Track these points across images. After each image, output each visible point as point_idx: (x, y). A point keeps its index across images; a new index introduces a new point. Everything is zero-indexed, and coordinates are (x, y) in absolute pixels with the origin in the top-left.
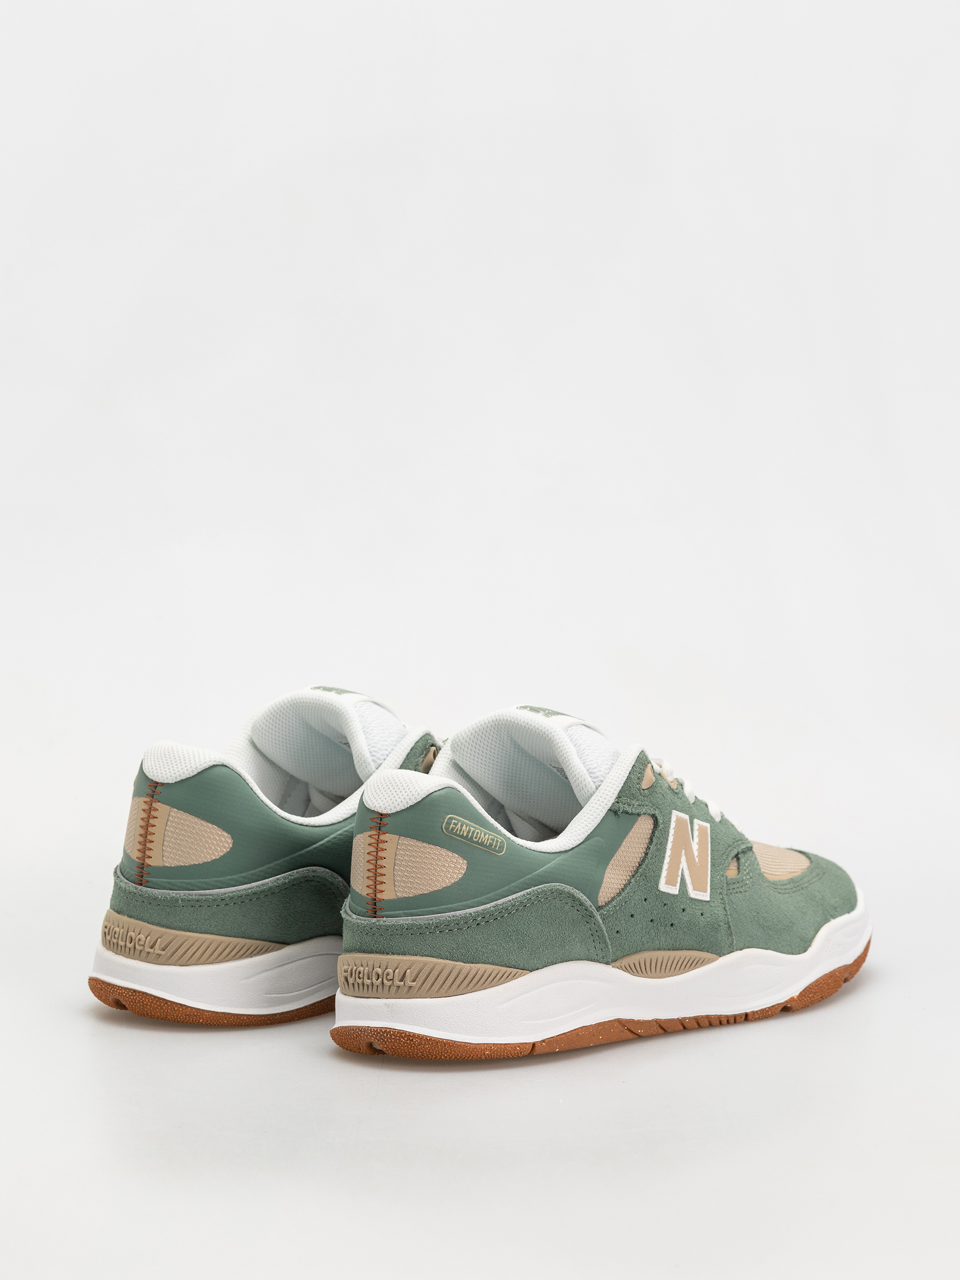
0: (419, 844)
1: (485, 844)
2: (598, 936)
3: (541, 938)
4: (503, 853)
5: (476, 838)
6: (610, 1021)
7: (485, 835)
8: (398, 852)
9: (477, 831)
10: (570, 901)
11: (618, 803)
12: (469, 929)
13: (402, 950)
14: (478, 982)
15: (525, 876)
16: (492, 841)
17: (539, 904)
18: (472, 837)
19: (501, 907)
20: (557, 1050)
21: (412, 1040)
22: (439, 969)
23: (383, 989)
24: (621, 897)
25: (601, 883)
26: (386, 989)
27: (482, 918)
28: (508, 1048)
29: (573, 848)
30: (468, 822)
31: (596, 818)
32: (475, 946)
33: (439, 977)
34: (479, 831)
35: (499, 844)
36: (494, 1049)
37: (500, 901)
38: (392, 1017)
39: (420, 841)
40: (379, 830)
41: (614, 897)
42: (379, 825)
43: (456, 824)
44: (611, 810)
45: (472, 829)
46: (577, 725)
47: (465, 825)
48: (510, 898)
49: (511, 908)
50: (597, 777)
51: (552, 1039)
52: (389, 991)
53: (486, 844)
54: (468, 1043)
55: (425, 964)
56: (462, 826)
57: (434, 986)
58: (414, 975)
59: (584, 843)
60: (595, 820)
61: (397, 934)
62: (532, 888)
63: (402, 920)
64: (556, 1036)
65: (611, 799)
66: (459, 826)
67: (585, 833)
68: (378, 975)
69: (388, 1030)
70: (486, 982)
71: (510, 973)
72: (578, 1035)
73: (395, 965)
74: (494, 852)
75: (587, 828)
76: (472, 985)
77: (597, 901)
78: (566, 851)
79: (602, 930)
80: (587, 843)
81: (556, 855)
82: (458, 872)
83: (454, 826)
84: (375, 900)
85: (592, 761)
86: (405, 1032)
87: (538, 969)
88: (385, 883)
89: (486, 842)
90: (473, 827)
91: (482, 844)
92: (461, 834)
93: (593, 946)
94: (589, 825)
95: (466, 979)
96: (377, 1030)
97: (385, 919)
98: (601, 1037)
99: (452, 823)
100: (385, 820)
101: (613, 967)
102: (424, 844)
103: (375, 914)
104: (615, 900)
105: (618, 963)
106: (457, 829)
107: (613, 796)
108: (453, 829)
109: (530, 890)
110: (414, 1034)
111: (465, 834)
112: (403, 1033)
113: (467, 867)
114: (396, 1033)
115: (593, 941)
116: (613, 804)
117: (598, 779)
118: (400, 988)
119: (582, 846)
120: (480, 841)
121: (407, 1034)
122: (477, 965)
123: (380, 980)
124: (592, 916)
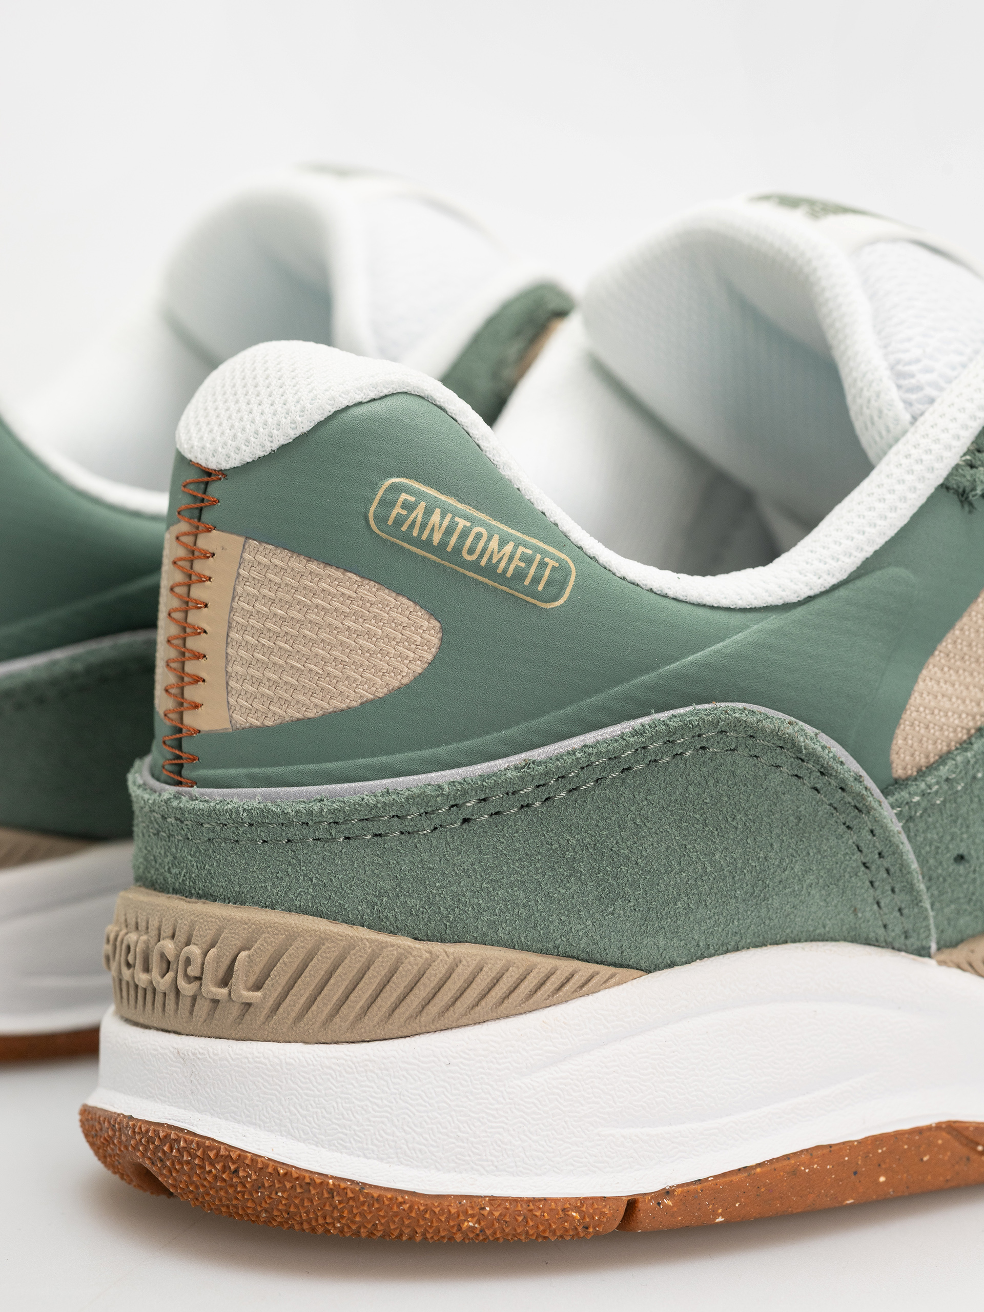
0: (298, 563)
1: (500, 570)
2: (888, 871)
3: (682, 871)
4: (561, 602)
5: (471, 551)
6: (919, 1131)
7: (502, 543)
8: (239, 589)
9: (476, 529)
10: (785, 759)
11: (972, 466)
12: (437, 833)
13: (237, 889)
14: (456, 1000)
15: (635, 677)
16: (523, 565)
17: (677, 765)
18: (458, 550)
19: (541, 768)
20: (720, 1219)
21: (236, 1171)
22: (334, 955)
23: (177, 1003)
24: (969, 754)
25: (902, 708)
26: (185, 1003)
27: (480, 801)
28: (538, 1213)
29: (810, 599)
30: (451, 501)
31: (894, 509)
32: (454, 888)
33: (332, 981)
34: (483, 530)
35: (547, 572)
36: (490, 1213)
37: (540, 750)
38: (193, 1093)
39: (299, 554)
40: (199, 519)
41: (949, 752)
42: (199, 505)
43: (409, 507)
44: (948, 488)
45: (462, 523)
46: (894, 240)
47: (438, 511)
48: (576, 742)
49: (577, 776)
50: (919, 388)
51: (698, 1187)
52: (191, 1012)
53: (505, 571)
54: (407, 1192)
55: (292, 936)
56: (428, 512)
57: (314, 1008)
58: (257, 969)
59: (851, 585)
60: (890, 515)
61: (225, 840)
62: (649, 714)
63: (239, 795)
64: (716, 1177)
65: (947, 454)
66: (419, 513)
67: (855, 553)
68: (169, 963)
69: (173, 1136)
70: (483, 1003)
71: (567, 974)
72: (794, 1172)
73: (210, 935)
74: (529, 599)
75: (861, 537)
76: (434, 1009)
77: (889, 765)
78: (787, 607)
79: (896, 852)
80: (859, 583)
81: (750, 616)
82: (412, 655)
83: (404, 512)
84: (180, 731)
85: (909, 340)
86: (215, 1145)
87: (672, 965)
88: (204, 681)
89: (502, 565)
90: (467, 518)
91: (490, 571)
92: (424, 537)
93: (870, 900)
94: (867, 529)
95: (416, 990)
96: (147, 1131)
97: (195, 791)
98: (882, 1179)
99: (399, 503)
100: (215, 490)
101: (942, 963)
102: (313, 566)
103: (180, 774)
104: (951, 763)
105: (960, 954)
106: (414, 522)
107: (955, 443)
108: (399, 521)
109: (646, 720)
110: (242, 1154)
111: (437, 538)
112: (210, 1148)
113: (442, 639)
114: (194, 1146)
115: (872, 883)
116: (957, 467)
117: (919, 395)
118: (220, 1006)
119: (842, 592)
120: (483, 563)
121: (223, 1152)
122: (451, 948)
123: (170, 975)
124: (861, 808)
